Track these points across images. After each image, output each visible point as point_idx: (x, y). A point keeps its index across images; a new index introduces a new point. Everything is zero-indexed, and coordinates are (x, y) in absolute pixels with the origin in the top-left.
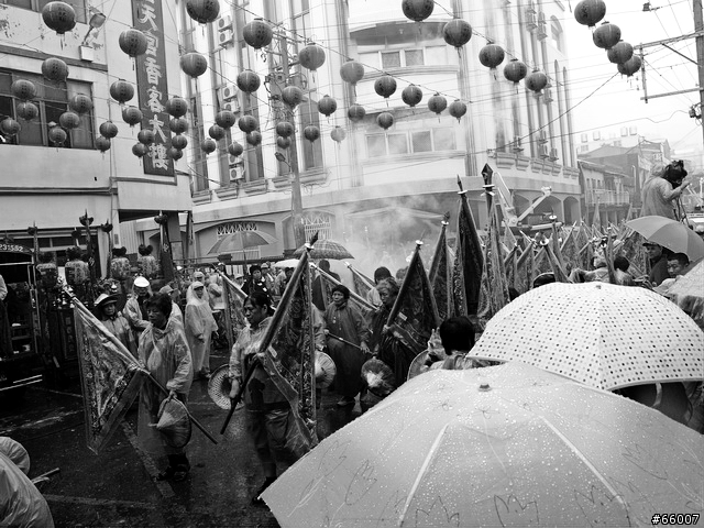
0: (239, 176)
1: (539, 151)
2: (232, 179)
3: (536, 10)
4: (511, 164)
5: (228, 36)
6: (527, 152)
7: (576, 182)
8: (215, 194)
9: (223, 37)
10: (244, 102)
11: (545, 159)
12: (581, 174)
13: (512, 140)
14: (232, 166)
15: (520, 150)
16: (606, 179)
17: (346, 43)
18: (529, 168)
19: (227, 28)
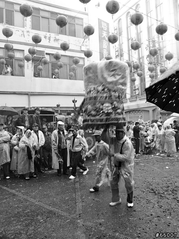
2: (134, 94)
8: (128, 100)
14: (135, 90)
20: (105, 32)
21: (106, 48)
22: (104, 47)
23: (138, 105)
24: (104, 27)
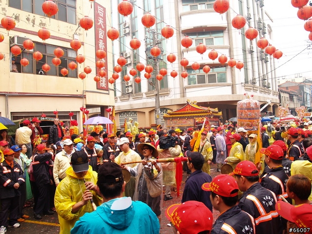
0: (130, 91)
1: (263, 84)
2: (127, 92)
3: (262, 22)
4: (251, 89)
5: (127, 30)
6: (257, 84)
7: (278, 98)
8: (118, 98)
9: (125, 31)
10: (134, 59)
11: (266, 87)
12: (280, 94)
13: (252, 79)
14: (127, 87)
15: (255, 83)
16: (290, 97)
17: (180, 35)
18: (258, 91)
19: (127, 27)
20: (101, 19)
21: (102, 38)
22: (100, 37)
23: (131, 105)
24: (100, 12)
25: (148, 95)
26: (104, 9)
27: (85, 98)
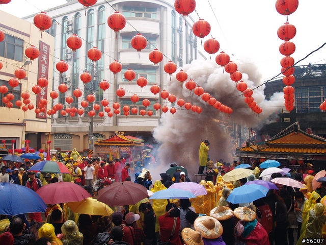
5: (69, 56)
19: (69, 53)
20: (45, 56)
22: (42, 72)
23: (66, 128)
24: (44, 50)
25: (83, 120)
26: (49, 47)
27: (25, 126)
